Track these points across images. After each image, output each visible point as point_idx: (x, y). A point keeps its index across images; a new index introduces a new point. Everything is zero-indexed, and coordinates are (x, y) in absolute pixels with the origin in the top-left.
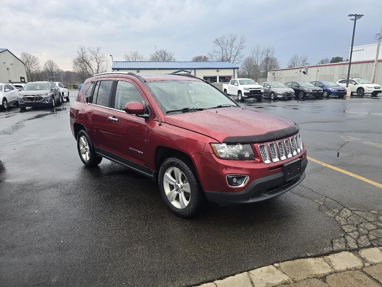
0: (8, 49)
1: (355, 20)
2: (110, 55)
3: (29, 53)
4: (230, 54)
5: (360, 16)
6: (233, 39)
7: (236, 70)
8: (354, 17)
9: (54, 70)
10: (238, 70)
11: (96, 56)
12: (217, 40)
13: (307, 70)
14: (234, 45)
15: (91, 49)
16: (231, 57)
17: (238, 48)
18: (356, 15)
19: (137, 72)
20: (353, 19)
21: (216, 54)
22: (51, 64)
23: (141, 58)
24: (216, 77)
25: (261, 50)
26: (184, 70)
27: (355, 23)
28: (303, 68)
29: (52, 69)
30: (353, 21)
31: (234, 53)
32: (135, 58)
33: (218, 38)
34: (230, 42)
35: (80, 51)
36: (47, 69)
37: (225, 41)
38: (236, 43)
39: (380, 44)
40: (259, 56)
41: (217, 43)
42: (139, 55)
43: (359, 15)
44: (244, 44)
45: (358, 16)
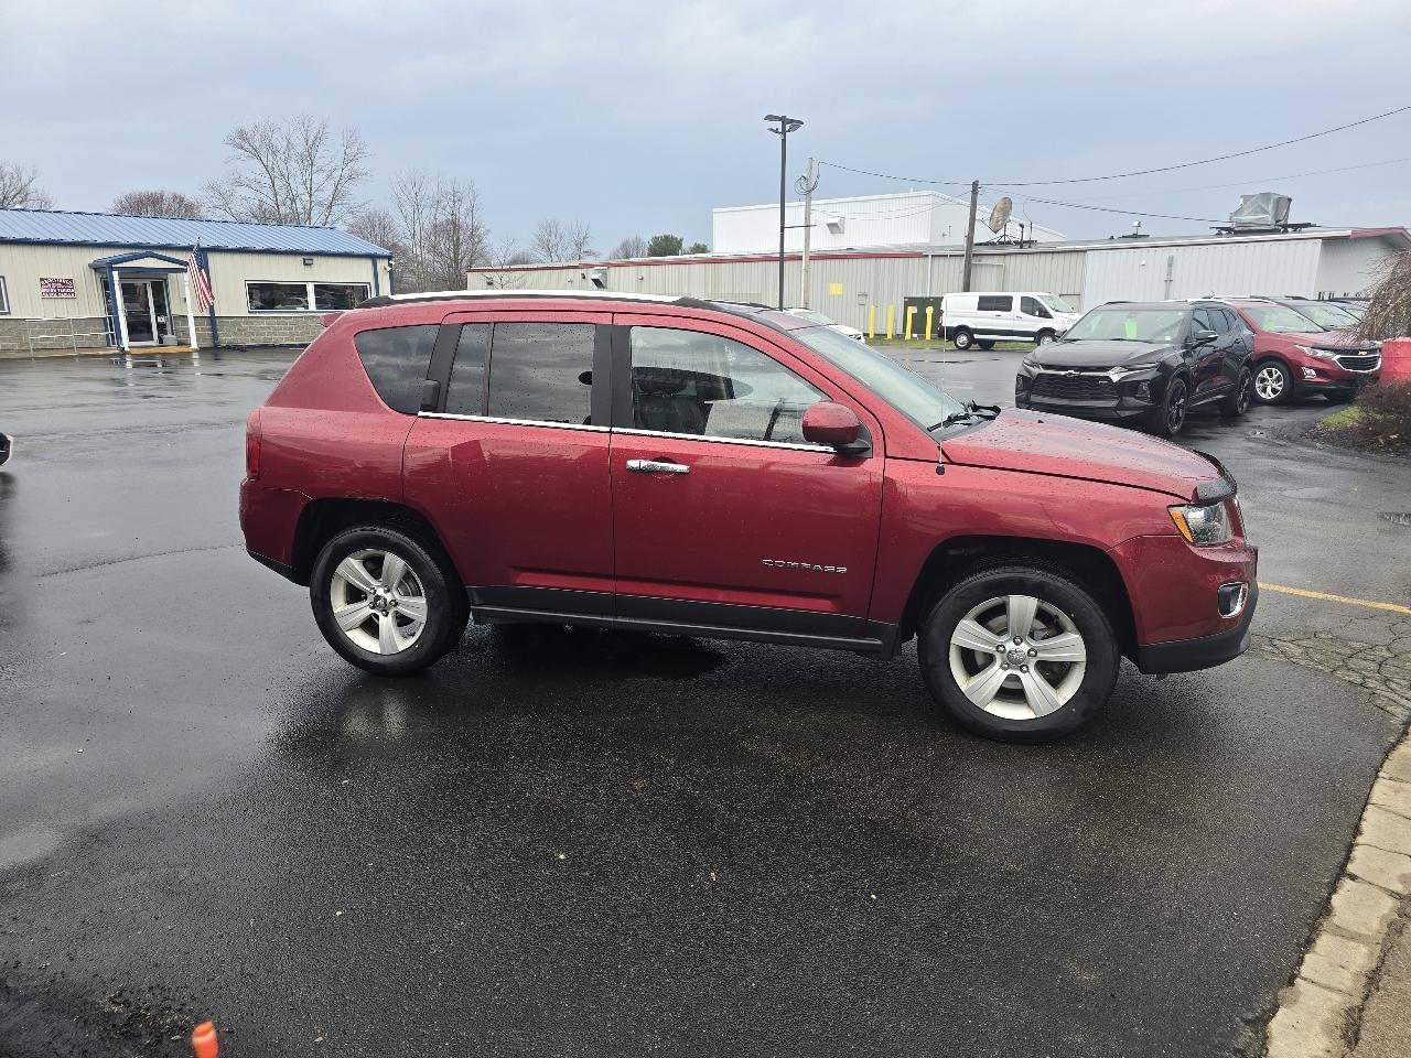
1: (784, 132)
4: (307, 197)
5: (796, 124)
6: (311, 139)
7: (382, 264)
8: (778, 125)
10: (390, 265)
12: (242, 134)
13: (605, 274)
14: (318, 162)
16: (311, 209)
17: (337, 174)
18: (784, 120)
20: (776, 131)
21: (244, 191)
24: (301, 290)
25: (430, 190)
26: (156, 252)
27: (784, 141)
28: (592, 266)
30: (779, 137)
31: (325, 195)
33: (248, 128)
34: (301, 149)
37: (281, 144)
38: (329, 154)
39: (810, 205)
40: (424, 215)
41: (246, 146)
43: (792, 121)
44: (362, 165)
45: (789, 124)
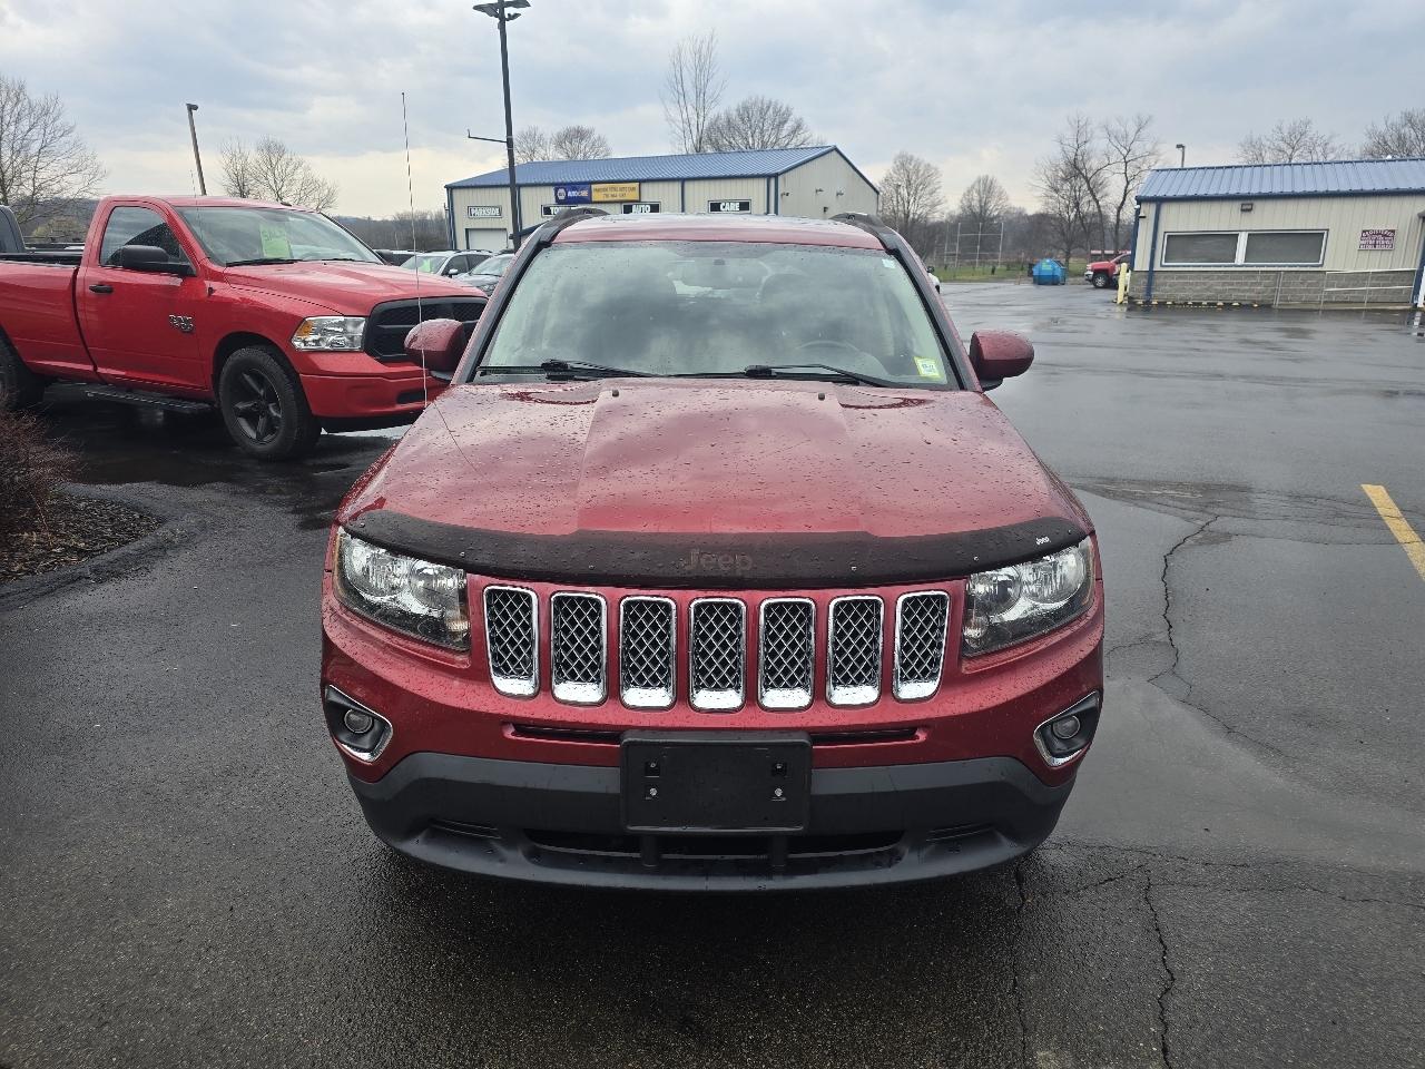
0: (838, 147)
2: (1178, 146)
3: (916, 156)
9: (994, 209)
11: (1125, 152)
15: (1114, 126)
19: (1242, 210)
22: (987, 187)
23: (1318, 149)
29: (983, 208)
32: (1289, 151)
35: (1069, 136)
36: (969, 206)
42: (1310, 134)
